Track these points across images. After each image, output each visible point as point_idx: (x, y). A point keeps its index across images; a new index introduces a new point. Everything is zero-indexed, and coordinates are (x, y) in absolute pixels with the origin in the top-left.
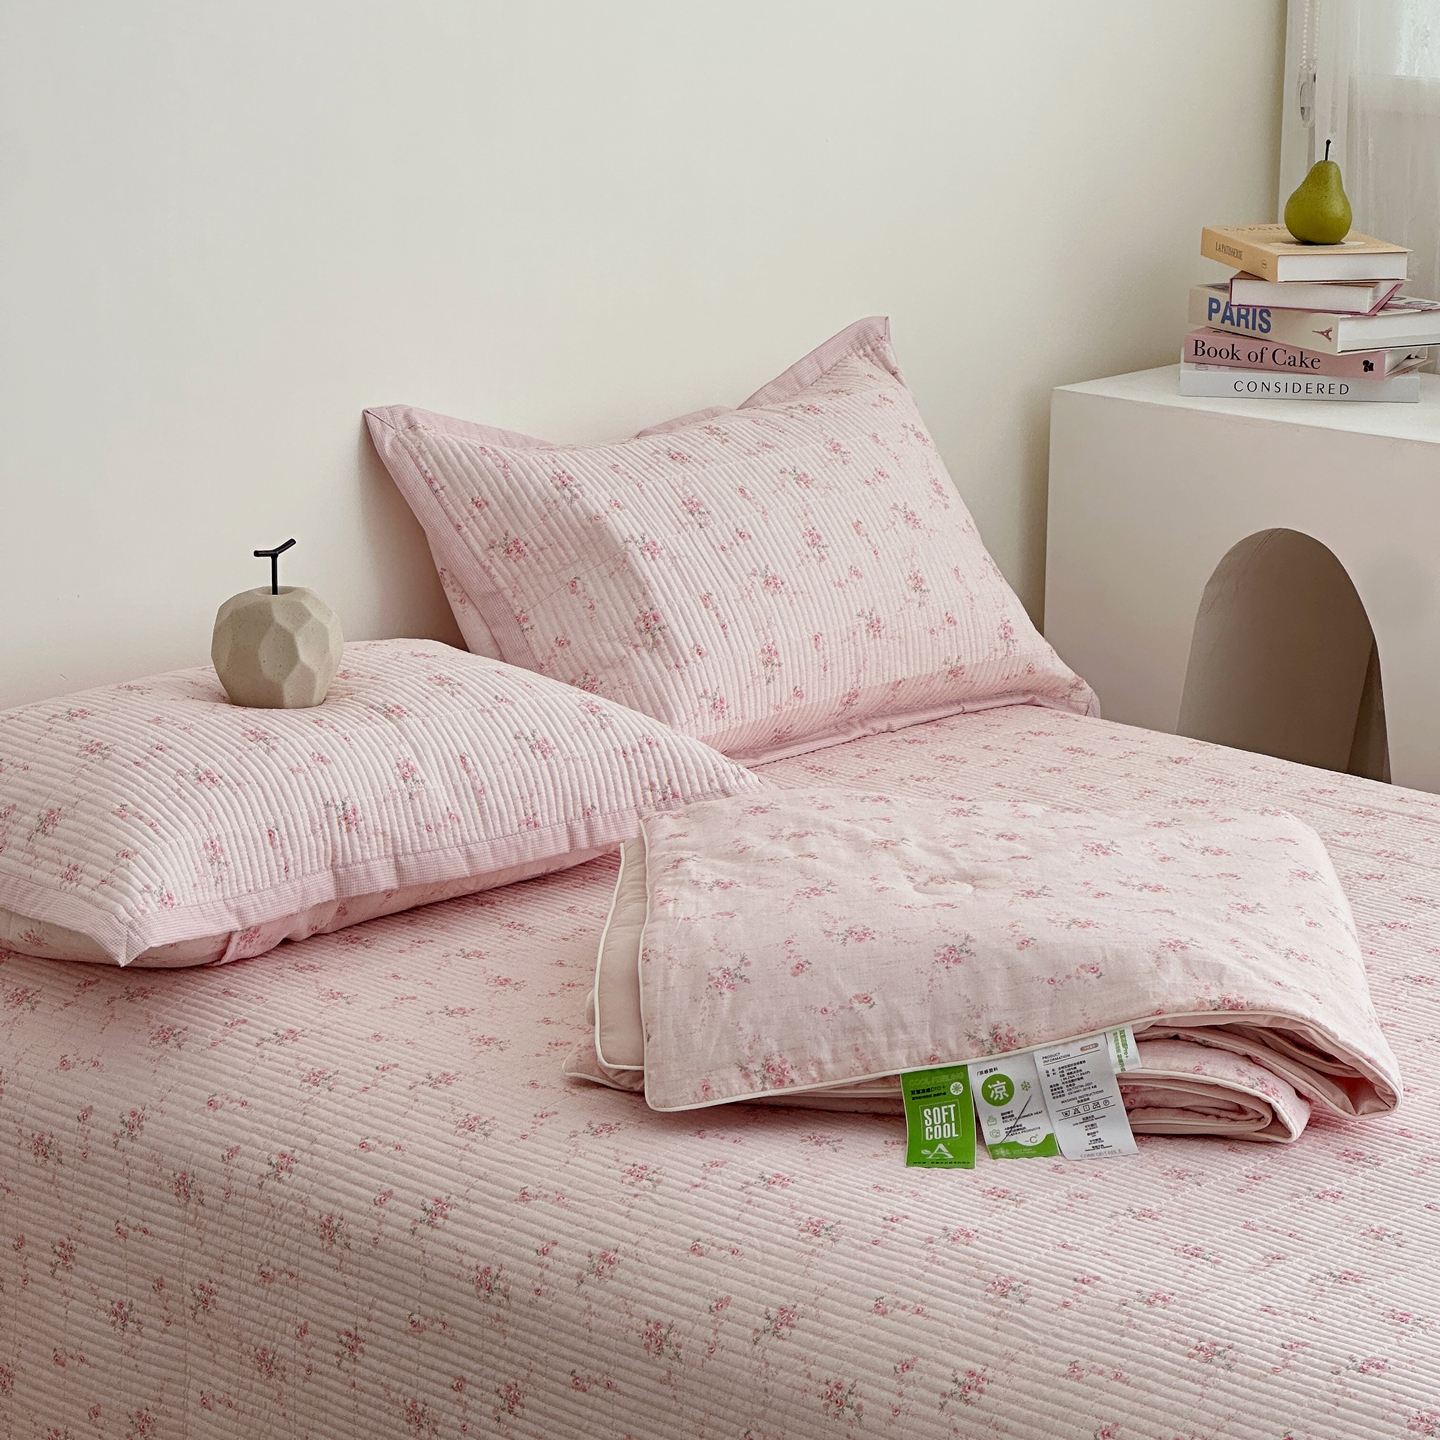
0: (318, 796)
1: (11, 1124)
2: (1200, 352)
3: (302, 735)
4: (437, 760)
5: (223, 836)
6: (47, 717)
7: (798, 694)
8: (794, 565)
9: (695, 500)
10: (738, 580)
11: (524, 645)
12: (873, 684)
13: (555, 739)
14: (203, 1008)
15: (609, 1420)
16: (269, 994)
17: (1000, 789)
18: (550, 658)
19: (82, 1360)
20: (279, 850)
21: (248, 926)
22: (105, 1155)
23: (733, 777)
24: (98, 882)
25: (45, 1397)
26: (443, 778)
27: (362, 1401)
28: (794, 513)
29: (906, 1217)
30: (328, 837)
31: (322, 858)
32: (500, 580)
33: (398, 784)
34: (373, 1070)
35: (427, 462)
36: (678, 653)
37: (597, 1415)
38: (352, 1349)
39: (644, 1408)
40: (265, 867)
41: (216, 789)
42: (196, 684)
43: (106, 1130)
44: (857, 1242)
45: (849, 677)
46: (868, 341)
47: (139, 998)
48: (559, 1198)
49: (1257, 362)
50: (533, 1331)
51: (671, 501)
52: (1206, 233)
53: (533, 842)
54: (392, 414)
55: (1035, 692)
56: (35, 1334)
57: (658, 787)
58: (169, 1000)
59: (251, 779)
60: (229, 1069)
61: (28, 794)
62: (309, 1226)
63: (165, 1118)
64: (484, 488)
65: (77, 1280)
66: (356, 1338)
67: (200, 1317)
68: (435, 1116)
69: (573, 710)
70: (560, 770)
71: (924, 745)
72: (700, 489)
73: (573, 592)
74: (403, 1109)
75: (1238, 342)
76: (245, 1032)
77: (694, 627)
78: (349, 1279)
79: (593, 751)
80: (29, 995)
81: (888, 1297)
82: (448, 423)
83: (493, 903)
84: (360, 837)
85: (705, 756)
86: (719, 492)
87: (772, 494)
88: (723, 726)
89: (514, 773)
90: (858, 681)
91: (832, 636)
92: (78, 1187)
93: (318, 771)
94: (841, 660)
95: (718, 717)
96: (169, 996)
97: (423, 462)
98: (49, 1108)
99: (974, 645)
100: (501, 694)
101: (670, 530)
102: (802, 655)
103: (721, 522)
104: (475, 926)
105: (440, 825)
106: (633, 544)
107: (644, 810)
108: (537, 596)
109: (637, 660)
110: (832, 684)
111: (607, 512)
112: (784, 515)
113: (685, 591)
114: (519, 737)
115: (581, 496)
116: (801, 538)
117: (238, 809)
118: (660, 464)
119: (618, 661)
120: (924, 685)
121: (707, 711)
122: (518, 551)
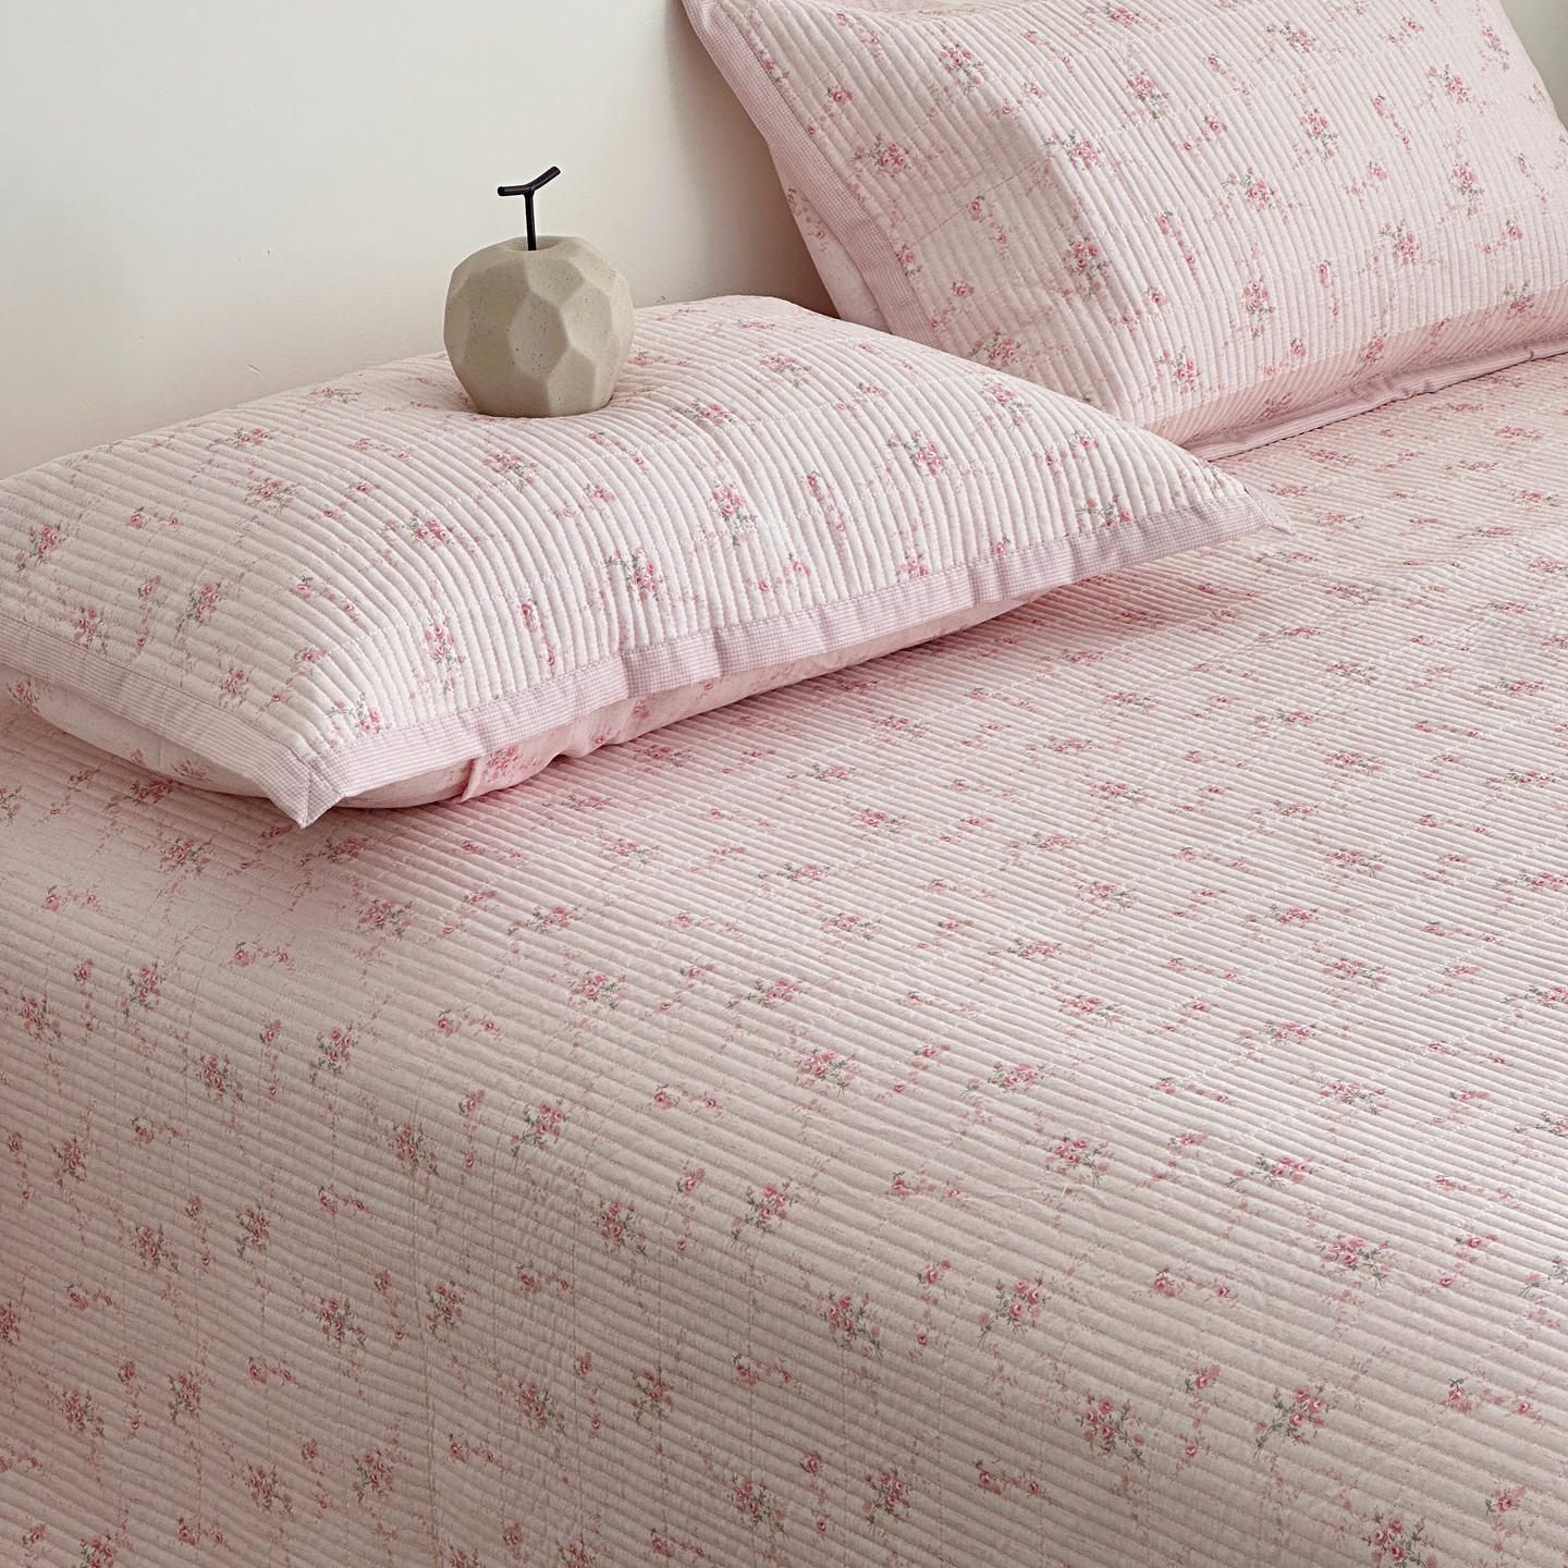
0: (596, 550)
1: (172, 1041)
3: (574, 459)
4: (774, 484)
5: (454, 619)
6: (207, 442)
7: (1298, 349)
8: (1288, 167)
9: (1146, 78)
10: (1209, 189)
11: (909, 295)
12: (1404, 328)
13: (948, 444)
14: (433, 872)
15: (1036, 1538)
16: (528, 848)
18: (945, 312)
19: (288, 1377)
20: (540, 634)
21: (496, 748)
22: (299, 1092)
23: (1207, 487)
24: (269, 698)
25: (244, 1424)
26: (782, 511)
27: (673, 1474)
28: (1287, 91)
29: (1494, 1238)
30: (613, 610)
31: (605, 640)
32: (872, 204)
33: (715, 523)
34: (676, 975)
35: (762, 38)
36: (1126, 300)
37: (1018, 1529)
38: (655, 1397)
39: (1087, 1527)
40: (520, 664)
41: (443, 548)
42: (426, 382)
43: (300, 1057)
44: (1416, 1280)
45: (1369, 321)
47: (346, 856)
48: (952, 1192)
50: (918, 1399)
51: (1111, 81)
53: (917, 595)
56: (223, 1334)
57: (1099, 507)
58: (387, 859)
59: (494, 529)
60: (469, 971)
61: (174, 560)
62: (585, 1216)
63: (379, 1042)
64: (845, 72)
65: (272, 1264)
66: (660, 1383)
67: (441, 1331)
68: (766, 1052)
69: (973, 400)
70: (956, 493)
71: (1478, 413)
72: (1152, 60)
73: (975, 218)
74: (720, 1041)
76: (493, 911)
77: (1147, 262)
78: (645, 1297)
79: (1003, 457)
80: (194, 849)
81: (1472, 1381)
83: (864, 686)
84: (661, 607)
85: (1166, 457)
86: (1182, 66)
87: (1255, 64)
88: (1192, 401)
89: (889, 497)
90: (1383, 326)
91: (1345, 265)
92: (266, 1135)
93: (596, 513)
94: (1358, 297)
95: (1185, 390)
96: (387, 854)
97: (757, 40)
98: (222, 1021)
99: (1547, 265)
100: (869, 381)
101: (1111, 124)
102: (1302, 297)
103: (1182, 108)
104: (837, 724)
105: (780, 581)
106: (1058, 146)
107: (1080, 541)
108: (925, 225)
109: (1068, 311)
110: (1346, 332)
111: (1019, 102)
112: (1273, 94)
113: (1134, 211)
114: (895, 445)
115: (982, 79)
116: (1297, 123)
117: (477, 577)
118: (1095, 27)
119: (1041, 314)
120: (1476, 325)
121: (1169, 382)
122: (896, 162)
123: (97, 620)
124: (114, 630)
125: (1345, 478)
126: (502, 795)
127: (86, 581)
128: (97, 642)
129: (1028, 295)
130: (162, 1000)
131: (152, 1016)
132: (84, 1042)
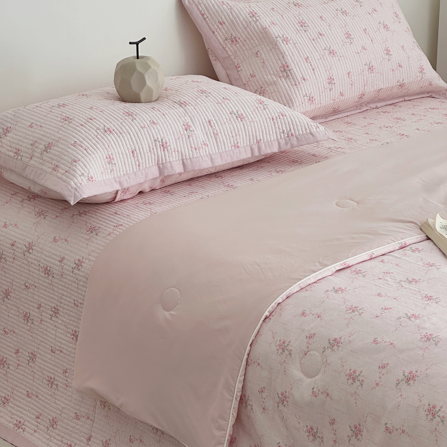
0: (152, 137)
1: (36, 262)
3: (147, 114)
4: (199, 122)
5: (114, 153)
6: (50, 107)
7: (342, 95)
8: (340, 46)
9: (303, 21)
10: (319, 51)
11: (238, 77)
12: (370, 91)
13: (246, 114)
14: (106, 219)
16: (132, 214)
17: (418, 131)
18: (248, 82)
19: (61, 351)
20: (136, 159)
21: (124, 188)
22: (69, 275)
23: (314, 128)
24: (64, 172)
25: (48, 365)
26: (202, 129)
28: (341, 26)
30: (156, 153)
31: (153, 161)
32: (229, 52)
33: (183, 132)
35: (202, 7)
36: (296, 79)
40: (131, 166)
41: (111, 135)
42: (109, 93)
43: (69, 266)
45: (361, 88)
47: (83, 215)
51: (294, 22)
53: (237, 153)
55: (434, 92)
56: (44, 341)
57: (286, 132)
58: (94, 216)
59: (125, 131)
61: (41, 137)
63: (90, 262)
64: (223, 17)
65: (60, 321)
69: (253, 103)
70: (248, 127)
71: (389, 114)
72: (305, 17)
73: (257, 57)
76: (121, 229)
77: (302, 70)
79: (260, 118)
80: (43, 212)
83: (222, 177)
84: (168, 153)
85: (304, 120)
86: (313, 18)
87: (332, 19)
88: (313, 107)
89: (230, 127)
90: (364, 89)
91: (355, 73)
92: (60, 287)
93: (152, 127)
94: (358, 81)
95: (311, 104)
96: (95, 215)
97: (200, 8)
98: (49, 257)
99: (409, 75)
100: (226, 97)
101: (293, 33)
102: (343, 80)
103: (313, 29)
104: (214, 186)
105: (200, 148)
106: (279, 38)
107: (280, 141)
108: (243, 58)
109: (280, 82)
110: (355, 91)
111: (269, 26)
112: (337, 27)
113: (299, 56)
114: (232, 113)
115: (260, 20)
116: (343, 35)
117: (120, 143)
118: (290, 8)
119: (273, 83)
120: (389, 91)
121: (307, 102)
122: (236, 41)
123: (20, 152)
124: (24, 154)
125: (353, 129)
126: (125, 201)
127: (17, 141)
128: (20, 157)
129: (270, 78)
130: (34, 251)
131: (31, 256)
132: (13, 263)
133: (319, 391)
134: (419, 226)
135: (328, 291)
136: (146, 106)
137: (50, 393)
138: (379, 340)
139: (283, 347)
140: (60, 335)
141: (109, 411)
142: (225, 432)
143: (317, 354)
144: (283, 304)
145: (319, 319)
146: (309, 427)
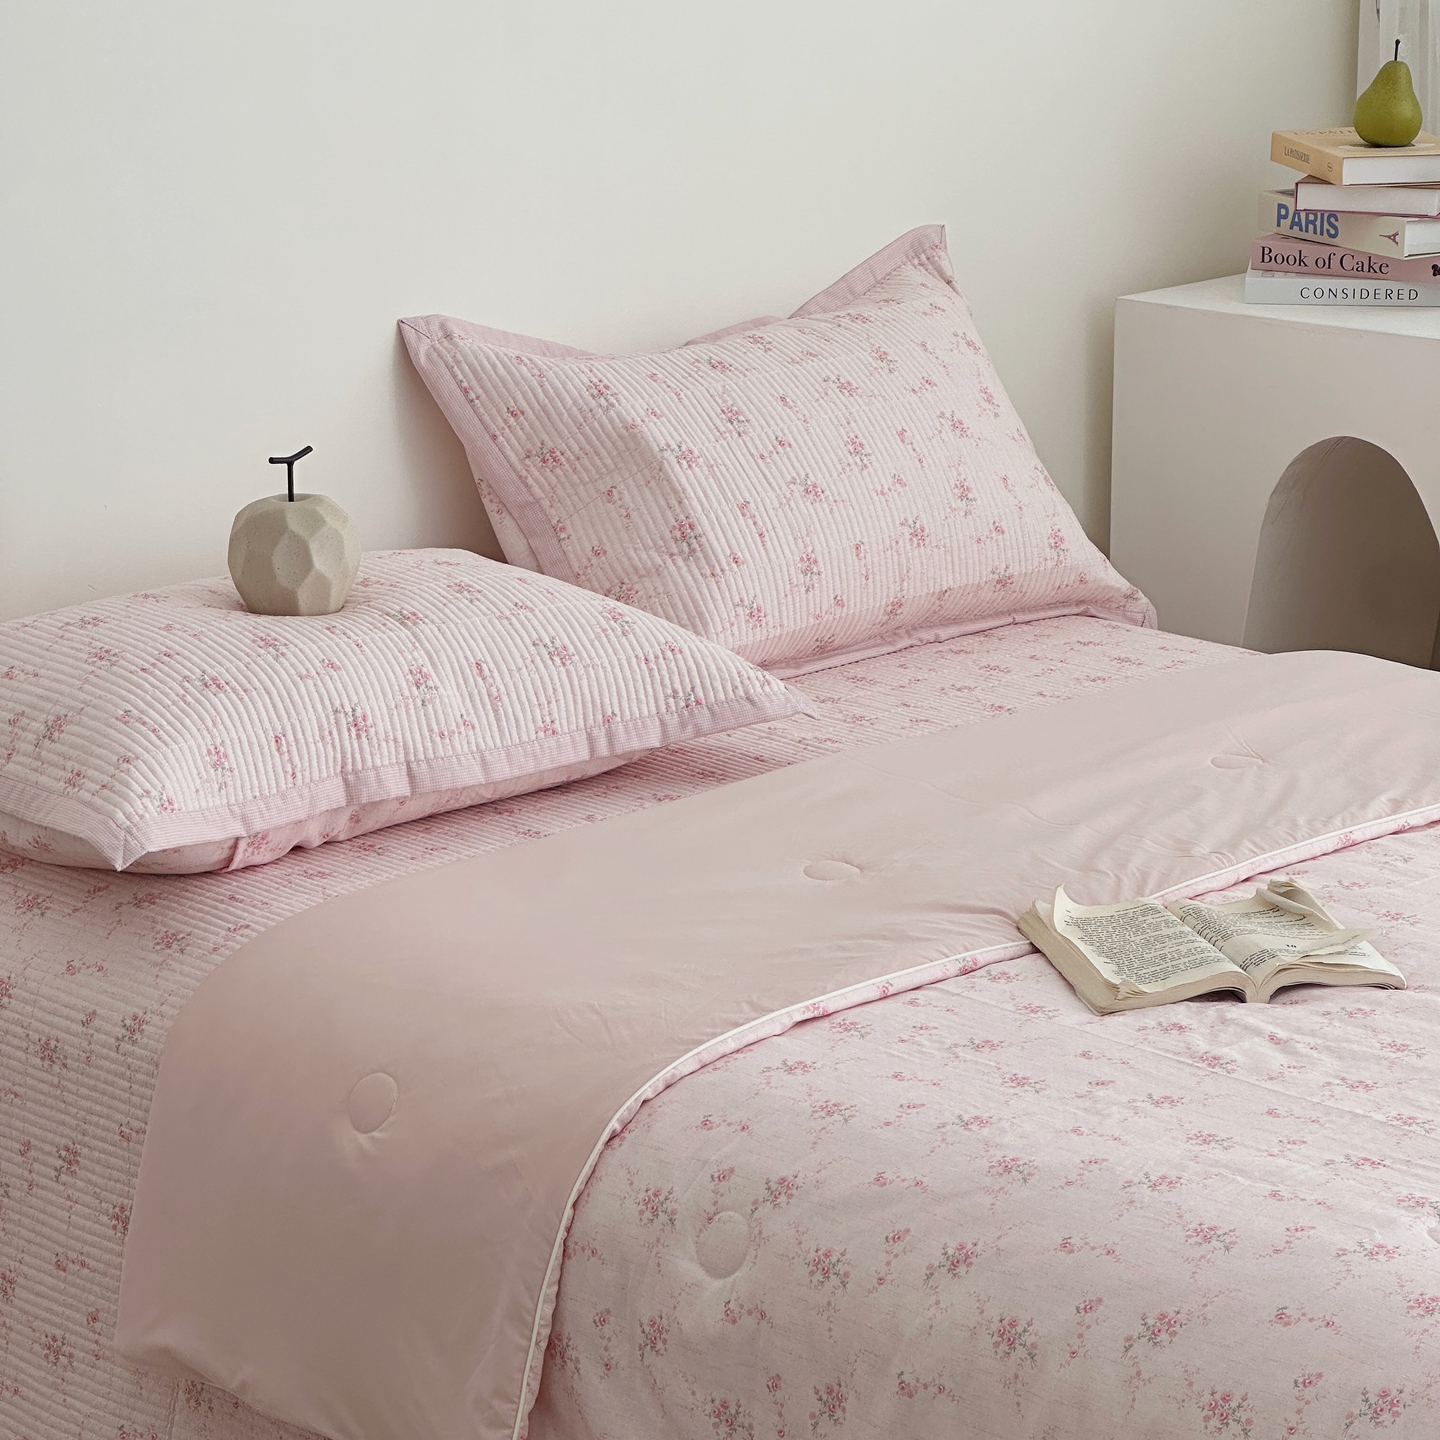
0: (327, 703)
1: (19, 1030)
2: (1267, 258)
3: (314, 642)
4: (452, 667)
5: (228, 742)
6: (60, 625)
7: (839, 603)
8: (835, 474)
9: (735, 408)
10: (777, 488)
11: (561, 555)
12: (918, 594)
13: (575, 647)
14: (207, 913)
16: (274, 900)
17: (1041, 698)
18: (586, 567)
19: (83, 1264)
21: (254, 832)
23: (758, 684)
24: (98, 787)
25: (47, 1303)
26: (457, 685)
28: (836, 422)
30: (337, 744)
31: (331, 764)
32: (536, 490)
33: (410, 690)
35: (462, 371)
36: (714, 561)
40: (271, 773)
41: (222, 695)
42: (215, 593)
43: (108, 1034)
45: (892, 586)
46: (923, 249)
47: (146, 904)
49: (1324, 267)
51: (710, 411)
52: (1276, 139)
53: (550, 748)
54: (428, 323)
55: (1094, 602)
56: (38, 1239)
57: (681, 694)
58: (175, 905)
61: (36, 700)
64: (520, 397)
65: (80, 1184)
69: (595, 617)
70: (580, 679)
71: (970, 656)
72: (740, 397)
73: (609, 502)
75: (1306, 249)
76: (247, 936)
77: (730, 535)
79: (614, 658)
80: (39, 901)
82: (486, 333)
83: (512, 812)
84: (370, 744)
85: (730, 663)
86: (761, 402)
87: (813, 403)
88: (760, 635)
89: (532, 679)
90: (902, 590)
91: (874, 545)
92: (83, 1091)
93: (328, 678)
94: (884, 569)
95: (755, 625)
96: (176, 902)
97: (458, 372)
98: (54, 1013)
99: (1022, 555)
100: (521, 601)
101: (707, 438)
102: (842, 564)
103: (760, 430)
104: (491, 833)
105: (453, 732)
106: (669, 452)
107: (667, 718)
108: (574, 506)
109: (673, 568)
110: (875, 593)
111: (642, 421)
112: (827, 425)
113: (723, 500)
114: (538, 645)
115: (617, 405)
116: (842, 446)
117: (245, 716)
118: (700, 373)
119: (653, 570)
120: (971, 595)
121: (743, 620)
122: (555, 461)
125: (868, 693)
126: (257, 868)
129: (644, 556)
130: (13, 1002)
133: (742, 1307)
134: (1015, 922)
135: (769, 1069)
136: (311, 623)
137: (51, 1379)
138: (888, 1176)
139: (654, 1205)
140: (82, 1221)
141: (210, 1415)
142: (507, 1432)
143: (737, 1216)
144: (657, 1102)
145: (744, 1133)
146: (717, 1403)
